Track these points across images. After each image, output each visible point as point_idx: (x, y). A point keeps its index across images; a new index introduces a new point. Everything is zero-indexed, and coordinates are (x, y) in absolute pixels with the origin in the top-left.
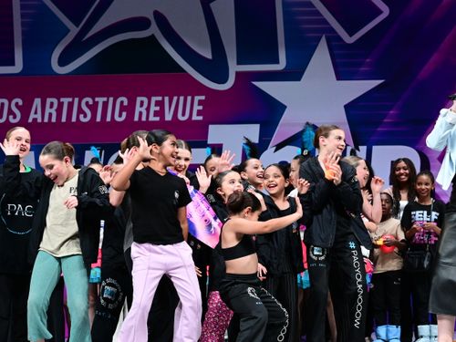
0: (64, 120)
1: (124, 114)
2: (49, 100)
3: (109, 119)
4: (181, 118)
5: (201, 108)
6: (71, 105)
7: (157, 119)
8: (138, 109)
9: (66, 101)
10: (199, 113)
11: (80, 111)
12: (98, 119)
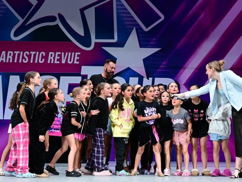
0: (16, 61)
1: (43, 60)
2: (9, 52)
3: (36, 62)
4: (69, 62)
5: (78, 58)
6: (19, 55)
7: (58, 62)
8: (50, 58)
9: (17, 53)
10: (77, 60)
11: (23, 57)
12: (31, 62)
